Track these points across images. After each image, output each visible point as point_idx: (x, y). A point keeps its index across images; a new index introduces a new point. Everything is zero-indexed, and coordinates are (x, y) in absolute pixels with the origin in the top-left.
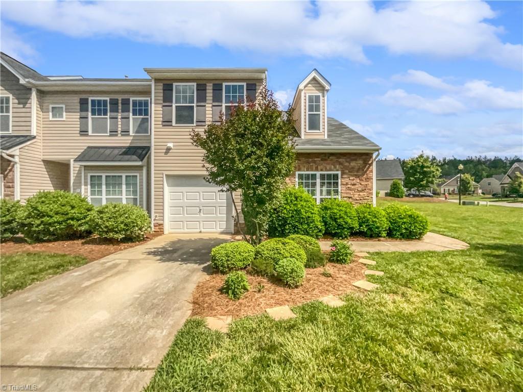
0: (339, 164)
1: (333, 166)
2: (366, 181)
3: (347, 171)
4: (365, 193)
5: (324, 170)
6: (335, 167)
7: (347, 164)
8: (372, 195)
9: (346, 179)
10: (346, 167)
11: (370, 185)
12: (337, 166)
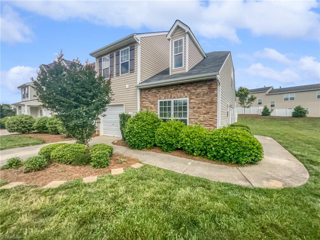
0: (188, 92)
1: (182, 94)
2: (211, 105)
3: (194, 97)
4: (209, 116)
5: (176, 98)
6: (184, 94)
7: (193, 91)
8: (217, 117)
9: (193, 104)
10: (192, 94)
11: (215, 108)
12: (186, 94)
